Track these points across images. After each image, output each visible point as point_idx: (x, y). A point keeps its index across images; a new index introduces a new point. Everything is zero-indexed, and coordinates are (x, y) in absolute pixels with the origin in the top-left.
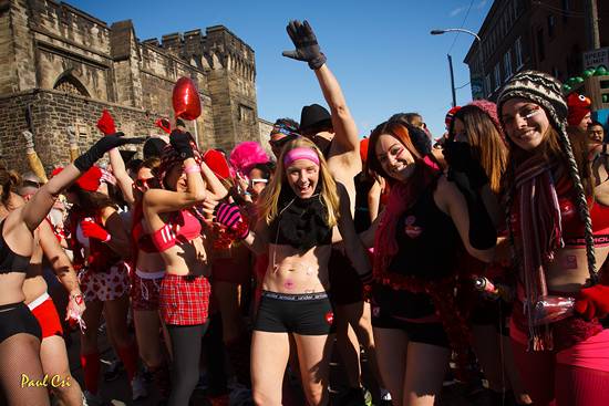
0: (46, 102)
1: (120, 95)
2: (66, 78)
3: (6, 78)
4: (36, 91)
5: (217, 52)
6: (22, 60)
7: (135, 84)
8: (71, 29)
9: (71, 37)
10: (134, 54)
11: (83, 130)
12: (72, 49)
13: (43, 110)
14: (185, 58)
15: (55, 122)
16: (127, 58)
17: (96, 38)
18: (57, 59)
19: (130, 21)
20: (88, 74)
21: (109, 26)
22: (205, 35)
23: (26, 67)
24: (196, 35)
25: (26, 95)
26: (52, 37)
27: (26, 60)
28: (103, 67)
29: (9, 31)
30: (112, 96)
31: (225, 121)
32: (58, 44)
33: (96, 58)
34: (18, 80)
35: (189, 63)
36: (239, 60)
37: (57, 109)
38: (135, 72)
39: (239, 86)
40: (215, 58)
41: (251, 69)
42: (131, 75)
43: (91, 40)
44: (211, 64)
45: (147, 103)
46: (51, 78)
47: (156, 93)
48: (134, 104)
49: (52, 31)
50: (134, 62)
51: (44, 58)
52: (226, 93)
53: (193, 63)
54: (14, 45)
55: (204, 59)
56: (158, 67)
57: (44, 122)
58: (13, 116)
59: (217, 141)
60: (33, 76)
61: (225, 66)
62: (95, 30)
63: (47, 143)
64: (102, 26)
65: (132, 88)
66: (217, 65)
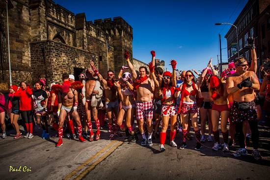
0: (51, 46)
1: (78, 44)
2: (58, 36)
3: (35, 35)
4: (48, 41)
5: (118, 28)
6: (42, 28)
7: (85, 40)
8: (60, 16)
9: (60, 19)
10: (85, 27)
11: (64, 58)
12: (60, 24)
13: (50, 49)
14: (104, 30)
15: (54, 54)
16: (82, 29)
17: (70, 20)
18: (55, 28)
19: (84, 13)
20: (66, 35)
21: (75, 15)
22: (113, 20)
23: (44, 31)
24: (109, 21)
25: (43, 42)
26: (53, 18)
27: (44, 28)
28: (72, 32)
29: (38, 16)
30: (75, 45)
31: (120, 58)
32: (56, 21)
33: (70, 28)
34: (40, 36)
35: (105, 32)
36: (126, 32)
37: (55, 49)
38: (85, 34)
39: (126, 43)
40: (117, 30)
41: (130, 36)
42: (83, 36)
43: (68, 21)
44: (115, 33)
45: (88, 48)
46: (52, 37)
47: (92, 44)
48: (83, 48)
49: (53, 16)
50: (85, 31)
51: (50, 27)
52: (120, 46)
53: (107, 32)
54: (40, 21)
55: (112, 31)
56: (93, 34)
57: (50, 54)
58: (37, 51)
59: (115, 67)
60: (46, 34)
61: (120, 34)
62: (70, 17)
63: (50, 63)
64: (72, 15)
65: (83, 42)
66: (117, 34)
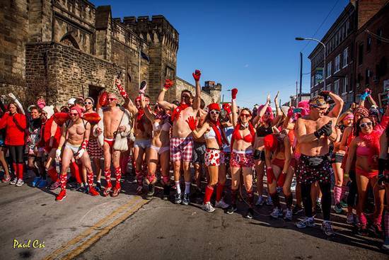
0: (58, 51)
1: (97, 51)
2: (68, 37)
3: (35, 32)
4: (52, 43)
5: (157, 31)
6: (45, 23)
7: (108, 46)
8: (74, 7)
9: (73, 11)
10: (109, 27)
11: (76, 70)
12: (73, 19)
13: (55, 55)
14: (137, 33)
15: (61, 63)
16: (105, 29)
17: (88, 14)
18: (64, 24)
19: (110, 6)
20: (81, 36)
21: (96, 7)
22: (151, 20)
23: (47, 28)
24: (144, 19)
25: (46, 44)
26: (63, 10)
27: (48, 23)
28: (90, 32)
29: (40, 4)
30: (93, 51)
31: (157, 75)
32: (66, 15)
33: (87, 26)
34: (42, 35)
35: (139, 36)
36: (170, 38)
37: (63, 56)
38: (109, 38)
39: (167, 54)
40: (155, 35)
41: (175, 45)
42: (106, 39)
43: (85, 15)
44: (152, 38)
45: (112, 58)
46: (59, 37)
47: (118, 53)
48: (105, 58)
49: (63, 6)
50: (109, 32)
51: (57, 23)
52: (160, 58)
53: (141, 36)
54: (42, 13)
55: (148, 35)
56: (121, 37)
57: (55, 63)
58: (36, 56)
59: (150, 87)
60: (50, 33)
61: (161, 41)
62: (88, 9)
63: (54, 76)
64: (92, 7)
65: (105, 48)
66: (156, 40)
